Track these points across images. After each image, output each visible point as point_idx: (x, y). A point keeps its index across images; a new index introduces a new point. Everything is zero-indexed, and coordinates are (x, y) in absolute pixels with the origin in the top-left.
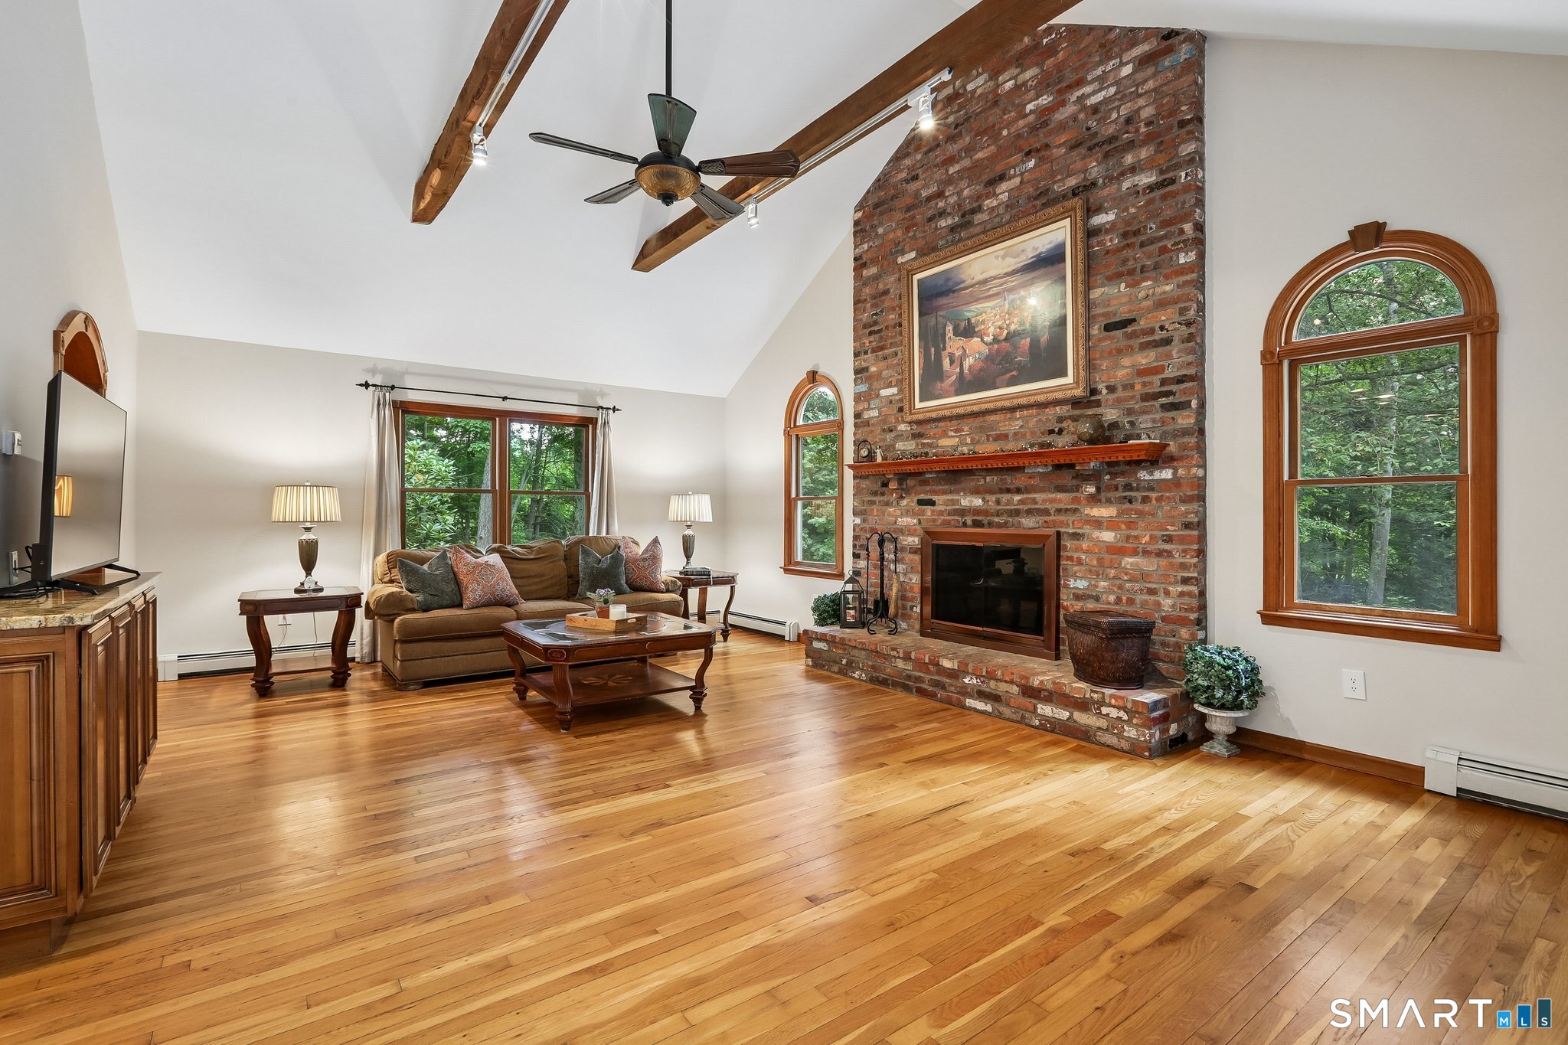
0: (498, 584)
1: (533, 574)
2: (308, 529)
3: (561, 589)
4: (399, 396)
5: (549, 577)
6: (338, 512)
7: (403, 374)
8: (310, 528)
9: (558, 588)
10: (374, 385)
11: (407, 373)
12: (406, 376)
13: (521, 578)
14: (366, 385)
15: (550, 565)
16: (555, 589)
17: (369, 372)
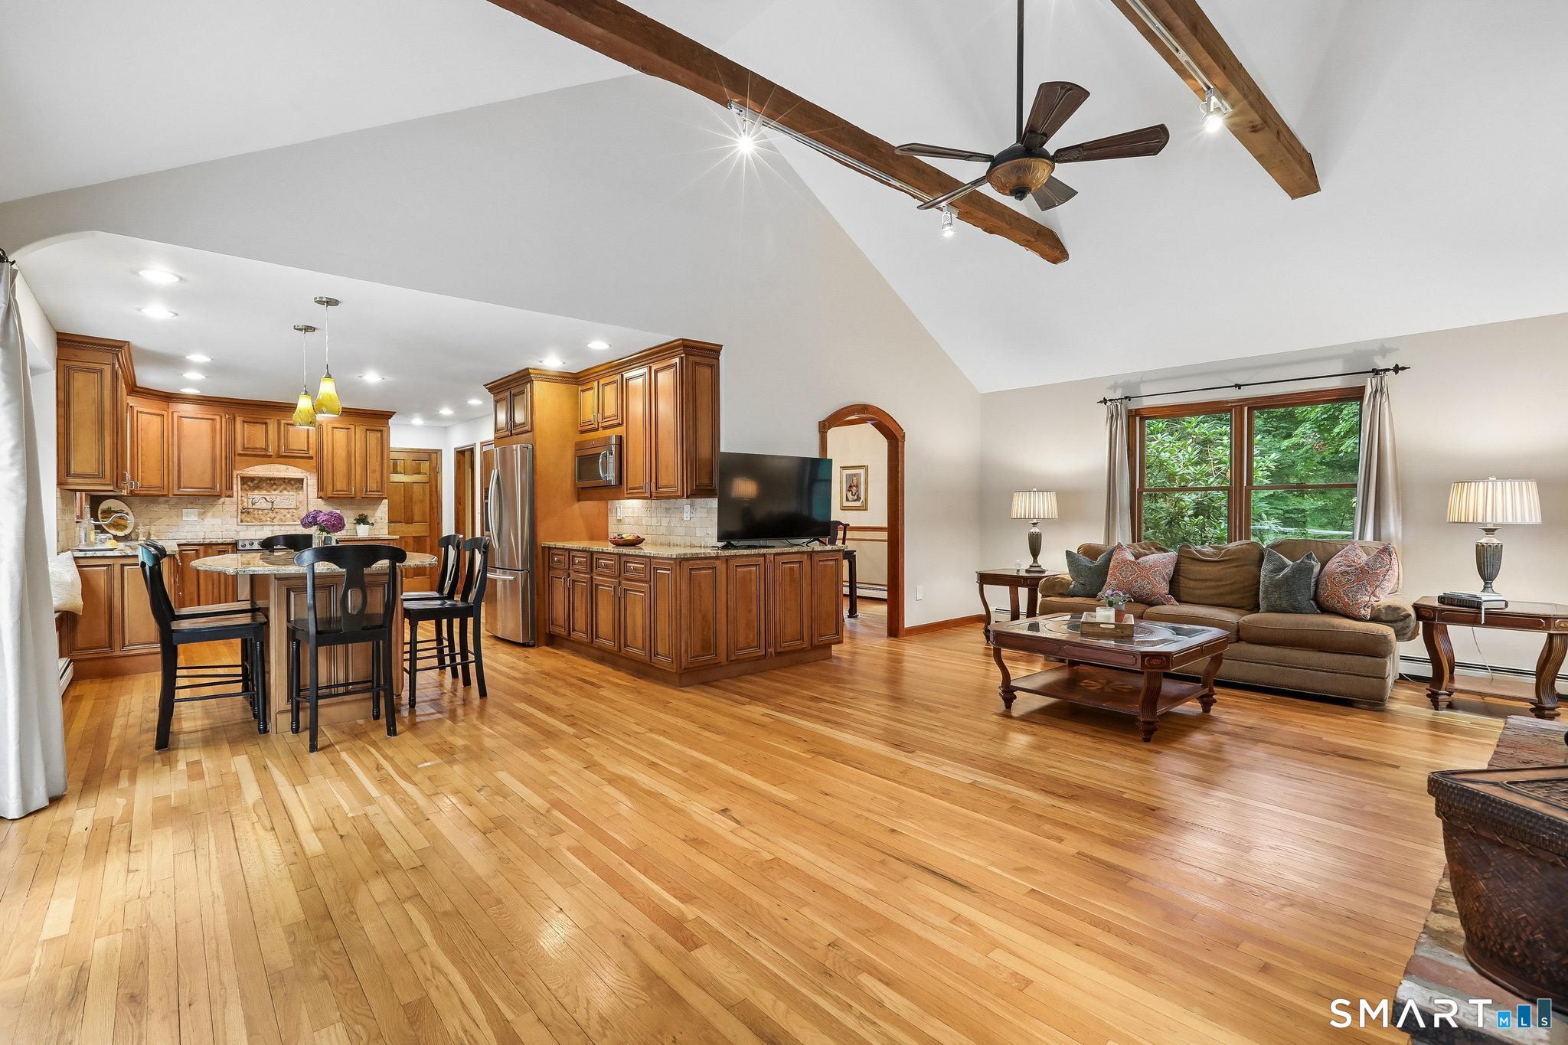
0: (1136, 581)
1: (1210, 577)
2: (1035, 524)
3: (1243, 598)
4: (1133, 405)
5: (1228, 582)
6: (1056, 512)
7: (1137, 385)
8: (1036, 524)
9: (1240, 596)
10: (1110, 400)
11: (1142, 382)
12: (1141, 385)
13: (1196, 580)
14: (1105, 401)
15: (1234, 569)
16: (1235, 597)
17: (1111, 389)
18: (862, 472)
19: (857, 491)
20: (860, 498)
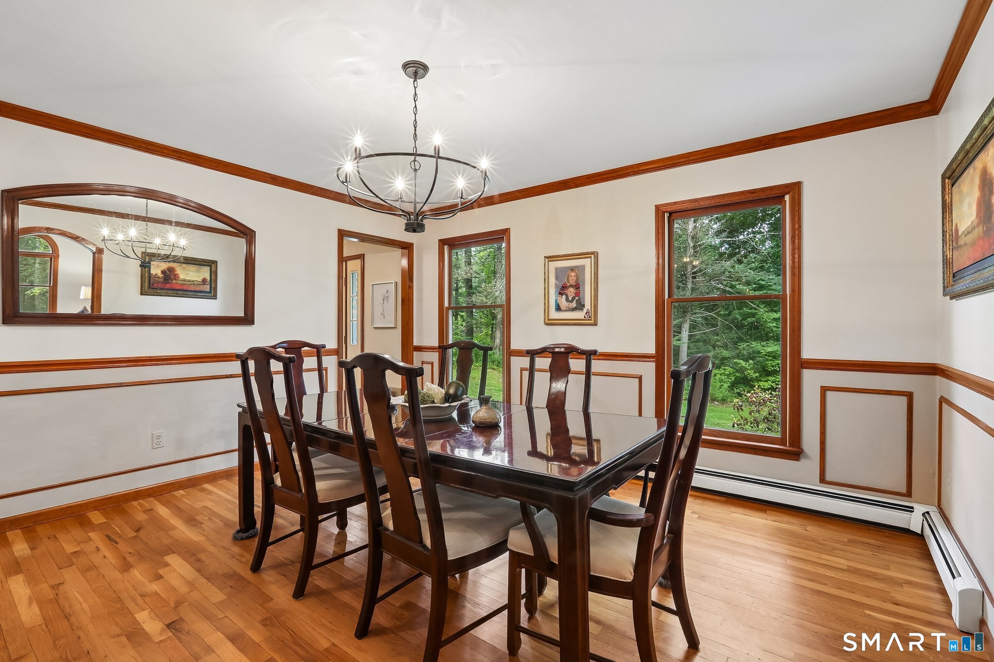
18: (587, 262)
19: (577, 294)
20: (583, 306)
